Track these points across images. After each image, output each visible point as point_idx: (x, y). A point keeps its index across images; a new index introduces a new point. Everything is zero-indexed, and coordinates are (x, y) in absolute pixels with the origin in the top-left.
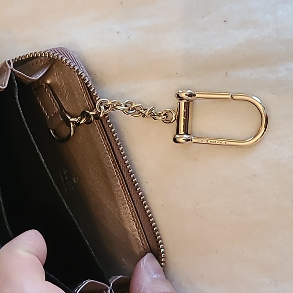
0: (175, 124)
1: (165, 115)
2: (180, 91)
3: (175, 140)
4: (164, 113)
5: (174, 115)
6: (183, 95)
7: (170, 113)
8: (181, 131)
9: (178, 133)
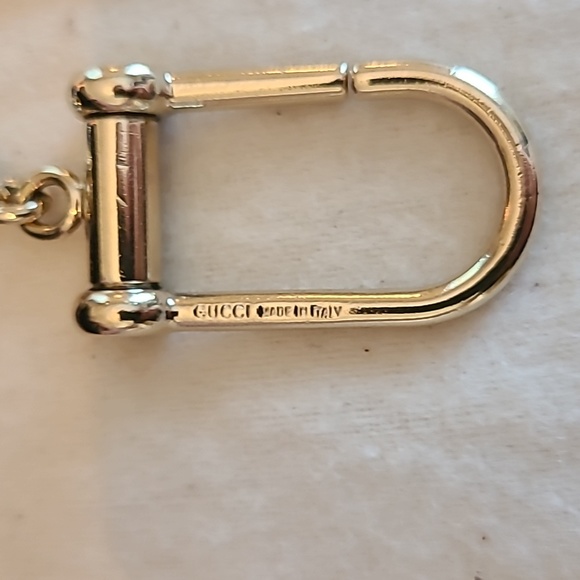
0: (80, 241)
1: (37, 195)
2: (95, 74)
3: (84, 319)
4: (32, 188)
5: (75, 196)
6: (105, 94)
7: (56, 187)
8: (112, 271)
9: (97, 282)
